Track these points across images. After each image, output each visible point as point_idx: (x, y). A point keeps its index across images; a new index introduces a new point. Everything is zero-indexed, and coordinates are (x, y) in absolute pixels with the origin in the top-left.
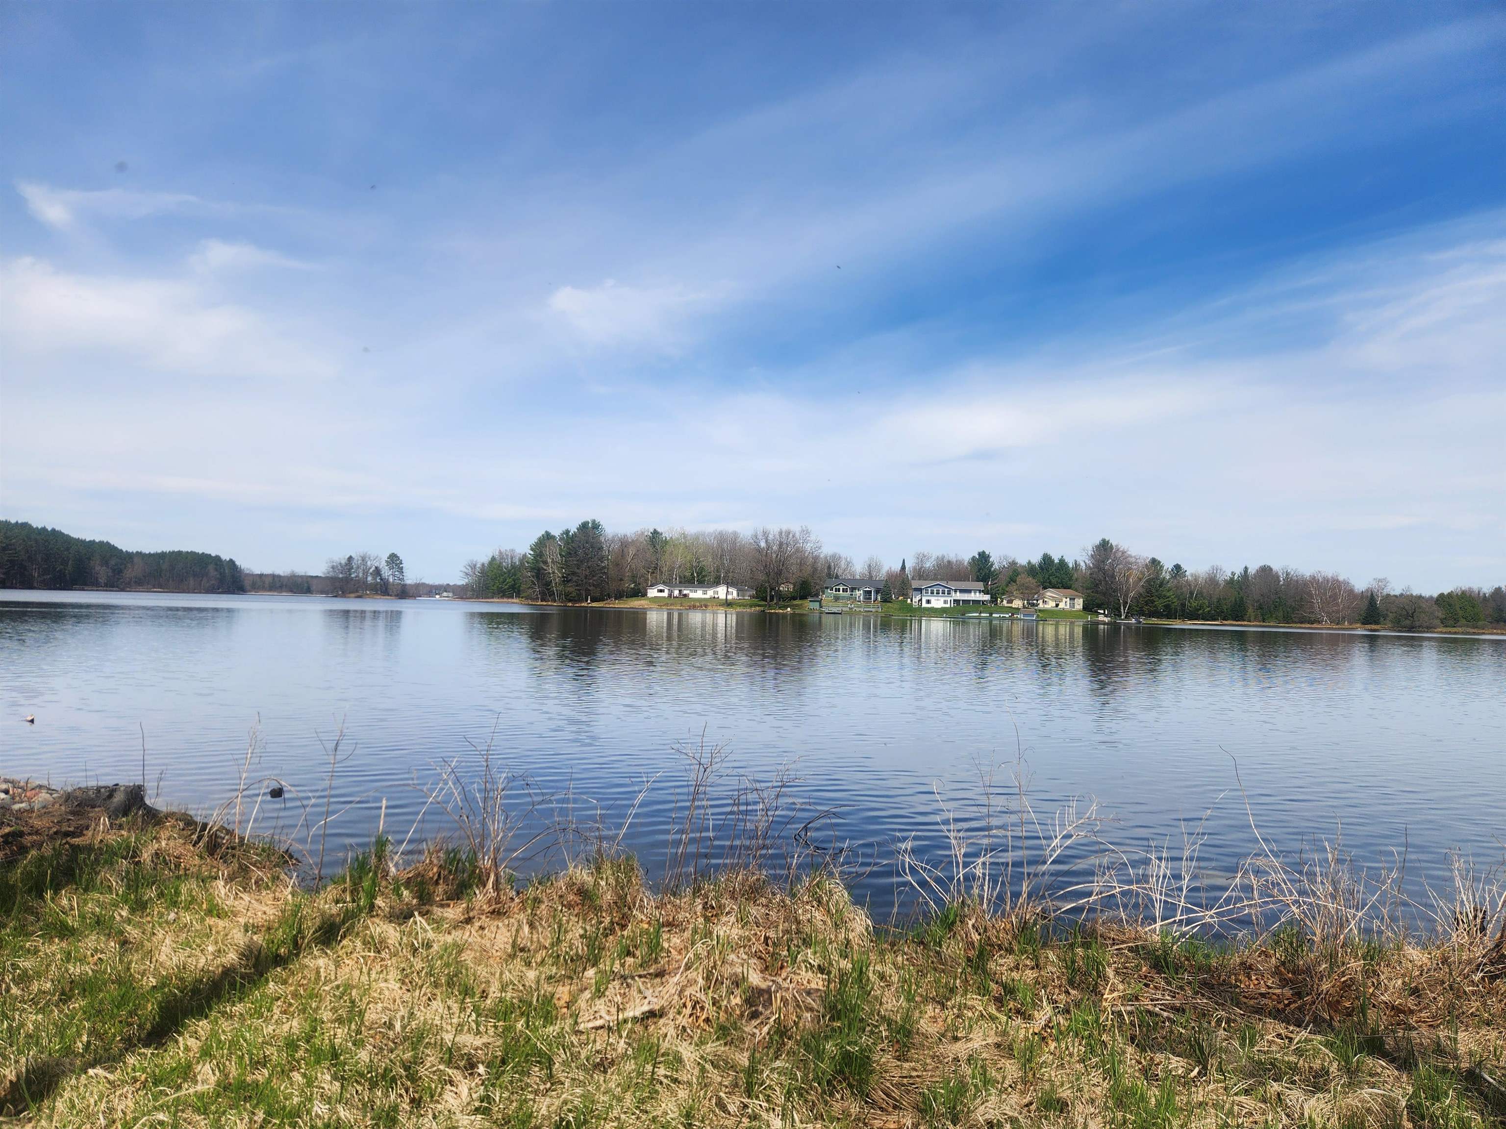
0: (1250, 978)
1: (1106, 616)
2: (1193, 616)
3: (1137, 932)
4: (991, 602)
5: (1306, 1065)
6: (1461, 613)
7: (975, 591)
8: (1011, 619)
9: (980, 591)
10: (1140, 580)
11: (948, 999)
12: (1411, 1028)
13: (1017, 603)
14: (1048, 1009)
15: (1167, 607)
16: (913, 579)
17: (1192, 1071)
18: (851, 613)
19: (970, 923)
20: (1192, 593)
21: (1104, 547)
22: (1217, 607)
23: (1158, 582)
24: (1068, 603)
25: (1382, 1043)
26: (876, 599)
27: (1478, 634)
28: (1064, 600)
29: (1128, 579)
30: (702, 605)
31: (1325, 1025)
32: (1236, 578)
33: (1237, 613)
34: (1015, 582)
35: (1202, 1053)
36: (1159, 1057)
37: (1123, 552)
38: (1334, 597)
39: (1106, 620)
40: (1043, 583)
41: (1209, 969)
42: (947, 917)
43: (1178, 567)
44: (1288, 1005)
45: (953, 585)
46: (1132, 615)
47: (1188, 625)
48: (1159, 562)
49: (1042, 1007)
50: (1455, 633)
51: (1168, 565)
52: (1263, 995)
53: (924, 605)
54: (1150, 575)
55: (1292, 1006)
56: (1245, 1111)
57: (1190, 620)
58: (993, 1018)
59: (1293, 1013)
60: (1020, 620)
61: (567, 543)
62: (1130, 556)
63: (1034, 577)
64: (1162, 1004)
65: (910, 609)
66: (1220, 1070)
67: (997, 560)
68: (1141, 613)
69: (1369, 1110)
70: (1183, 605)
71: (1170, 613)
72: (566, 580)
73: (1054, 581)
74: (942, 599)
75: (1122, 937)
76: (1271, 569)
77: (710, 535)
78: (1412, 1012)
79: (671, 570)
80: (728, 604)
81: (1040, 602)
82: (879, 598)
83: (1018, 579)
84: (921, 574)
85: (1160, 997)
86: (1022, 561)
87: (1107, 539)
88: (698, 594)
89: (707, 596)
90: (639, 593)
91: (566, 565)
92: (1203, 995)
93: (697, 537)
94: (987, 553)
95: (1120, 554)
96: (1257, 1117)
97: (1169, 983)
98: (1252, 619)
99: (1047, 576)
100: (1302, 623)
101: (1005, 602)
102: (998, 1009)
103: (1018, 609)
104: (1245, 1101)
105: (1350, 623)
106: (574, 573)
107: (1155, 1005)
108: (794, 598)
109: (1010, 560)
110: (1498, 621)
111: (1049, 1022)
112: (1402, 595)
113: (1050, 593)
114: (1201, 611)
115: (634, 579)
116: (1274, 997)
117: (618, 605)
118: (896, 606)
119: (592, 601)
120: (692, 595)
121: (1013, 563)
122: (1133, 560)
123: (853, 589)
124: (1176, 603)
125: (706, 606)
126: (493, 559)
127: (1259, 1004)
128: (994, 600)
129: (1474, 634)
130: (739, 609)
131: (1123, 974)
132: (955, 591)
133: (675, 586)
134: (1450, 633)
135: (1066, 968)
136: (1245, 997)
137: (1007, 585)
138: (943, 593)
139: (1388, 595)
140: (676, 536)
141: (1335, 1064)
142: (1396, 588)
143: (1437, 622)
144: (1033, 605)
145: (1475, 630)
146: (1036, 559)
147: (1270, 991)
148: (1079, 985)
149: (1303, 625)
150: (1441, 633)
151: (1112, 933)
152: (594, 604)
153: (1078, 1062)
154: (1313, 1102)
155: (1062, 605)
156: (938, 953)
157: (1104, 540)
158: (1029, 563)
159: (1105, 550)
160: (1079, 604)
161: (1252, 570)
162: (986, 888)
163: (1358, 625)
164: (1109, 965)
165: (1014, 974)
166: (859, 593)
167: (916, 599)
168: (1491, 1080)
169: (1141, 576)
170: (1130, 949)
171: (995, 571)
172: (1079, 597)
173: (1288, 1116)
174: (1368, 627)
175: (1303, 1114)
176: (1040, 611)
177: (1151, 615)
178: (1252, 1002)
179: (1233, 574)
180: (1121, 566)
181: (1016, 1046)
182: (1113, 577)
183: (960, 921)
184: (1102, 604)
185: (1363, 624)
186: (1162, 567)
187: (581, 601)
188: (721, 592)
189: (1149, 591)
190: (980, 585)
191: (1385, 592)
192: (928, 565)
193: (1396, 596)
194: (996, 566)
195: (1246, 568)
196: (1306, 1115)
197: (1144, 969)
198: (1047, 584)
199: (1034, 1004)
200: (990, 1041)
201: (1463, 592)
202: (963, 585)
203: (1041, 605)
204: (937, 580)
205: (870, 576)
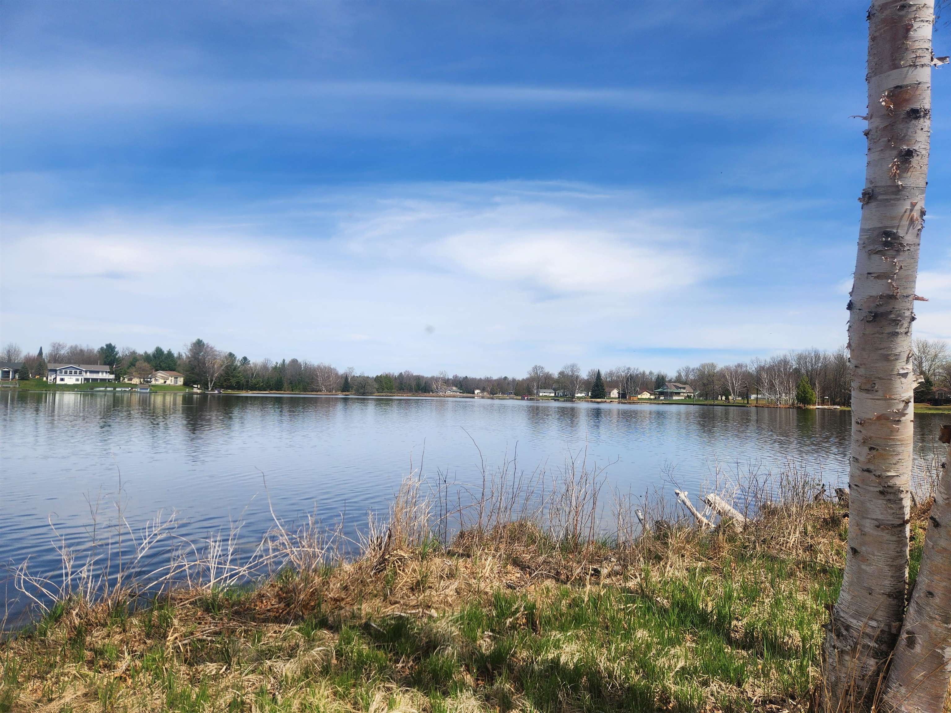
0: (262, 602)
1: (199, 389)
2: (253, 388)
3: (197, 590)
4: (115, 380)
5: (287, 644)
6: (385, 385)
7: (102, 372)
8: (131, 392)
9: (106, 372)
10: (222, 366)
11: (49, 672)
12: (341, 608)
13: (135, 381)
14: (127, 657)
15: (238, 383)
16: (49, 362)
17: (221, 669)
19: (74, 613)
20: (253, 374)
21: (199, 345)
22: (267, 383)
23: (233, 367)
24: (173, 381)
25: (327, 621)
26: (14, 378)
27: (392, 396)
28: (170, 378)
29: (214, 365)
31: (300, 619)
32: (278, 365)
33: (278, 386)
34: (134, 366)
35: (229, 656)
36: (201, 667)
37: (212, 348)
38: (329, 377)
39: (199, 391)
40: (155, 367)
41: (239, 603)
42: (55, 613)
43: (245, 359)
44: (282, 613)
45: (84, 367)
46: (216, 388)
47: (250, 394)
48: (234, 355)
49: (124, 658)
50: (382, 396)
51: (239, 357)
52: (269, 611)
53: (58, 382)
54: (228, 363)
55: (284, 613)
56: (251, 683)
57: (251, 390)
58: (83, 676)
59: (284, 617)
60: (138, 392)
62: (216, 351)
63: (149, 362)
64: (208, 633)
65: (46, 386)
66: (239, 663)
67: (121, 350)
68: (222, 387)
69: (316, 661)
70: (248, 382)
71: (239, 387)
73: (163, 365)
74: (74, 378)
75: (187, 596)
76: (297, 361)
78: (343, 599)
81: (153, 380)
82: (17, 377)
83: (137, 364)
84: (56, 358)
85: (207, 628)
86: (141, 351)
87: (201, 339)
92: (234, 620)
94: (113, 345)
95: (209, 349)
96: (257, 685)
97: (214, 618)
98: (286, 389)
99: (158, 362)
100: (312, 392)
101: (126, 380)
102: (90, 669)
103: (136, 385)
104: (251, 677)
105: (336, 391)
107: (203, 635)
109: (131, 351)
110: (400, 390)
111: (128, 667)
112: (360, 376)
113: (160, 374)
114: (257, 386)
116: (275, 610)
118: (32, 383)
121: (134, 353)
122: (217, 353)
124: (243, 381)
127: (266, 616)
128: (117, 378)
129: (390, 396)
131: (184, 621)
132: (86, 372)
134: (380, 396)
135: (145, 626)
136: (259, 614)
137: (128, 368)
138: (76, 373)
139: (354, 376)
141: (302, 640)
142: (357, 373)
143: (375, 390)
144: (148, 382)
145: (391, 394)
146: (151, 350)
147: (273, 607)
148: (153, 636)
149: (313, 393)
150: (376, 396)
151: (180, 595)
153: (147, 687)
154: (288, 665)
155: (168, 382)
156: (43, 641)
157: (199, 340)
158: (146, 353)
159: (200, 346)
160: (181, 381)
161: (287, 361)
162: (89, 585)
163: (339, 392)
164: (176, 616)
165: (107, 641)
167: (51, 378)
168: (375, 626)
169: (222, 364)
170: (191, 603)
171: (119, 357)
172: (181, 377)
173: (274, 678)
174: (344, 393)
175: (282, 674)
176: (153, 386)
177: (228, 388)
178: (262, 617)
179: (277, 363)
180: (210, 357)
181: (100, 691)
182: (204, 364)
183: (66, 613)
184: (197, 381)
185: (342, 392)
186: (235, 358)
189: (227, 373)
190: (107, 368)
191: (353, 375)
192: (62, 352)
193: (357, 377)
194: (120, 354)
195: (284, 360)
196: (284, 674)
197: (199, 613)
198: (158, 368)
199: (118, 657)
200: (79, 693)
201: (387, 375)
202: (93, 368)
203: (153, 382)
204: (70, 363)
205: (10, 360)
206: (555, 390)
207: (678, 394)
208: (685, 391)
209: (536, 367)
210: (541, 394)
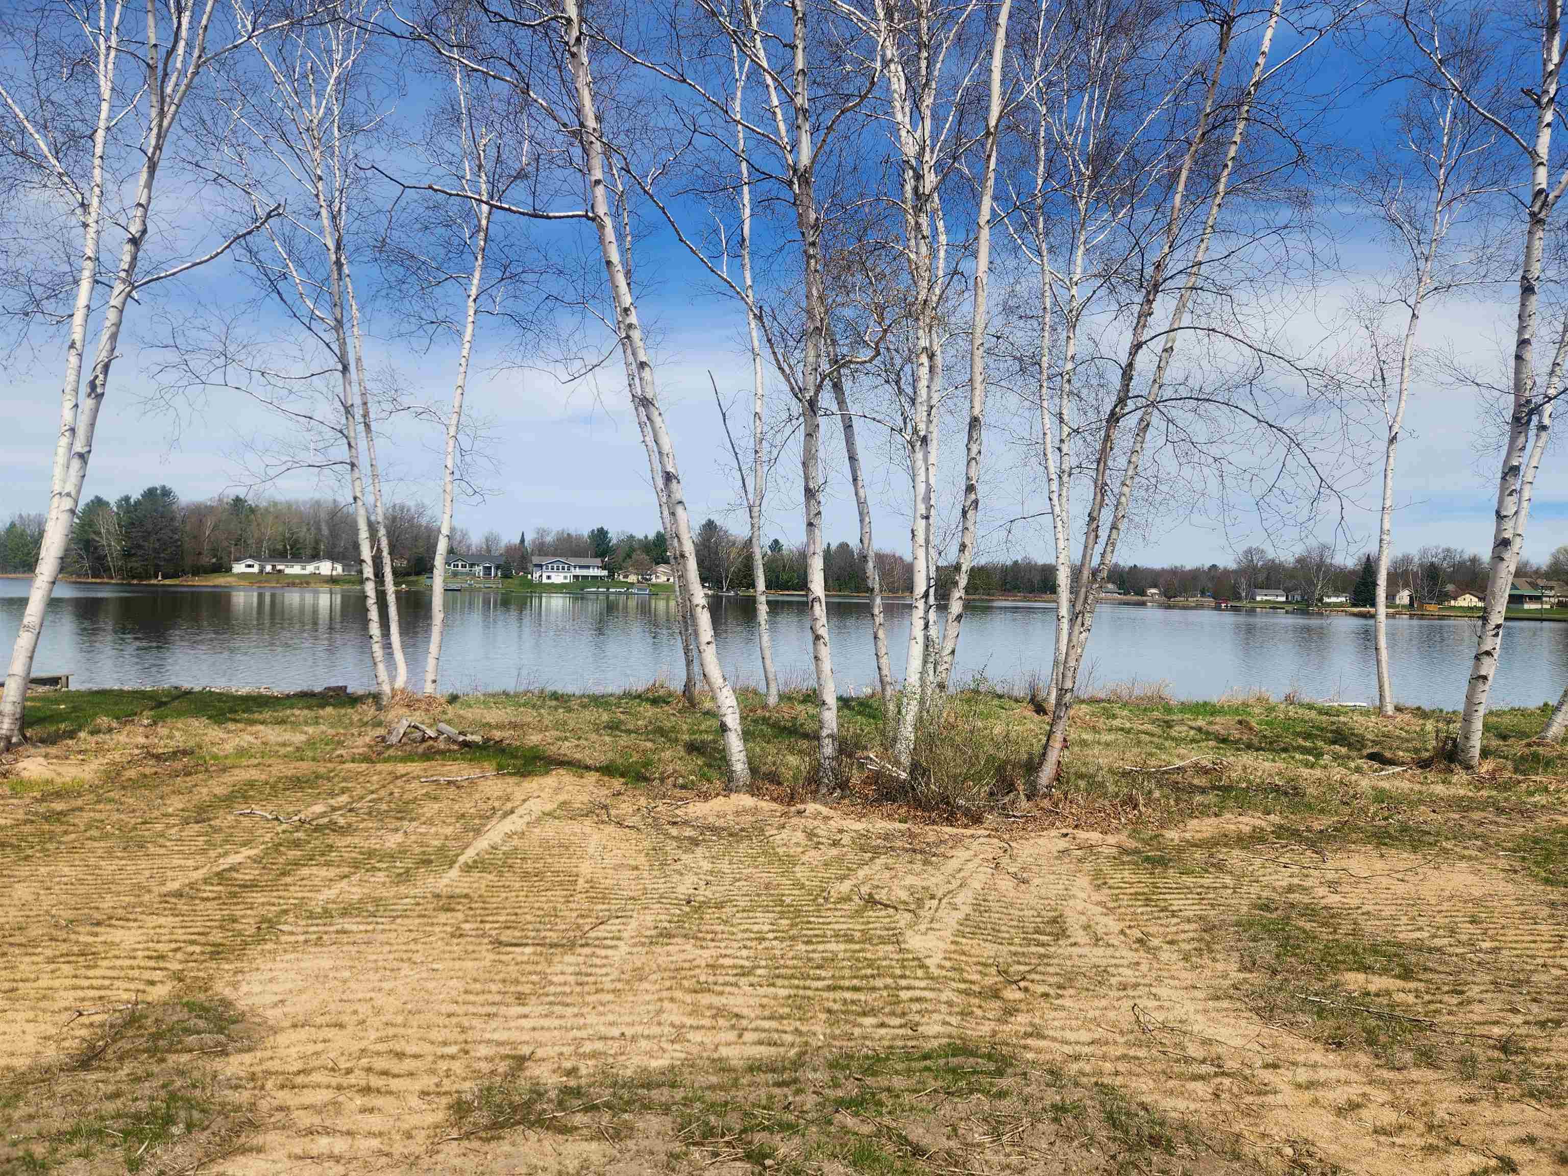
1: (711, 589)
2: (784, 587)
4: (609, 577)
6: (979, 583)
7: (593, 567)
8: (627, 594)
9: (598, 567)
10: (740, 556)
13: (632, 578)
16: (533, 553)
18: (471, 590)
20: (785, 566)
21: (710, 527)
26: (496, 575)
27: (990, 601)
29: (729, 555)
30: (303, 582)
34: (631, 556)
37: (726, 532)
38: (892, 570)
39: (711, 593)
40: (655, 559)
43: (776, 542)
45: (573, 561)
46: (732, 589)
47: (781, 596)
51: (766, 540)
53: (545, 580)
54: (747, 551)
60: (635, 594)
61: (127, 511)
62: (731, 535)
63: (648, 553)
65: (530, 585)
67: (615, 534)
68: (739, 586)
70: (777, 577)
72: (127, 554)
74: (562, 575)
76: (848, 546)
77: (304, 503)
79: (259, 542)
80: (332, 580)
81: (653, 577)
82: (499, 574)
83: (634, 556)
84: (542, 549)
86: (640, 535)
87: (712, 519)
88: (295, 569)
89: (307, 572)
90: (222, 568)
91: (127, 535)
93: (289, 505)
94: (605, 528)
95: (723, 533)
98: (831, 589)
99: (658, 552)
101: (621, 577)
103: (633, 584)
105: (902, 593)
106: (139, 547)
108: (409, 574)
109: (628, 535)
113: (662, 568)
114: (791, 583)
115: (214, 552)
117: (197, 581)
118: (516, 582)
119: (164, 577)
120: (288, 571)
121: (631, 537)
122: (733, 539)
123: (472, 565)
125: (308, 583)
126: (13, 525)
128: (611, 575)
129: (987, 600)
130: (346, 587)
132: (575, 567)
133: (266, 560)
137: (624, 560)
138: (563, 568)
140: (264, 504)
144: (647, 580)
145: (988, 597)
146: (651, 535)
152: (167, 582)
155: (672, 580)
157: (710, 520)
158: (645, 538)
159: (711, 529)
161: (833, 547)
163: (907, 594)
166: (479, 570)
167: (536, 575)
169: (740, 552)
171: (613, 545)
176: (653, 585)
177: (748, 587)
180: (723, 544)
182: (716, 553)
184: (707, 578)
187: (150, 578)
188: (325, 568)
189: (746, 567)
190: (598, 561)
192: (549, 539)
194: (614, 541)
198: (660, 559)
202: (583, 561)
203: (654, 580)
204: (554, 555)
205: (489, 550)
206: (1287, 591)
207: (1537, 599)
208: (1552, 593)
209: (1249, 552)
210: (1258, 598)
